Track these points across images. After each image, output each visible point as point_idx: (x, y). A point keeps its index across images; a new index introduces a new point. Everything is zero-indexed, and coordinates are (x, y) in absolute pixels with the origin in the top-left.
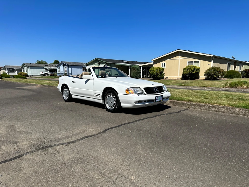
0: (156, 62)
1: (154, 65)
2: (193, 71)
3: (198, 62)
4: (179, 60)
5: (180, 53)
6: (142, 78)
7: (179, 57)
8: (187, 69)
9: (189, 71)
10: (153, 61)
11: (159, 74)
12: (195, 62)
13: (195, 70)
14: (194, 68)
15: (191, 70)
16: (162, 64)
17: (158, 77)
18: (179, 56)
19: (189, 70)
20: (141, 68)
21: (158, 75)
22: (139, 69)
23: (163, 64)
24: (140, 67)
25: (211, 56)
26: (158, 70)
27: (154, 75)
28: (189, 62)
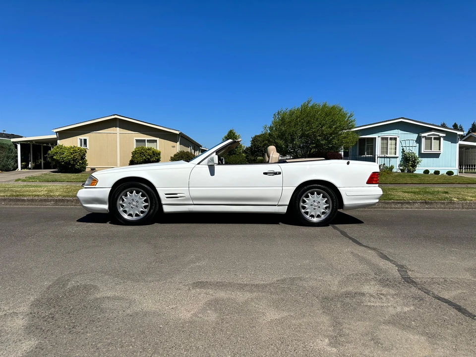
0: (64, 134)
1: (58, 141)
2: (151, 156)
3: (156, 141)
4: (118, 134)
5: (118, 123)
6: (22, 168)
7: (118, 130)
8: (141, 153)
9: (144, 157)
10: (56, 132)
11: (78, 162)
12: (149, 141)
13: (154, 154)
14: (153, 152)
15: (149, 155)
16: (79, 141)
17: (77, 167)
18: (118, 128)
19: (145, 155)
20: (19, 146)
21: (76, 163)
22: (13, 147)
23: (81, 140)
24: (15, 144)
25: (178, 132)
26: (75, 151)
27: (68, 163)
28: (137, 141)
